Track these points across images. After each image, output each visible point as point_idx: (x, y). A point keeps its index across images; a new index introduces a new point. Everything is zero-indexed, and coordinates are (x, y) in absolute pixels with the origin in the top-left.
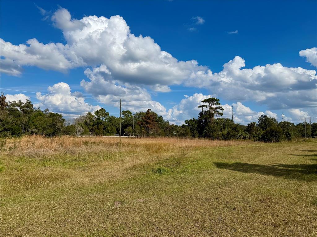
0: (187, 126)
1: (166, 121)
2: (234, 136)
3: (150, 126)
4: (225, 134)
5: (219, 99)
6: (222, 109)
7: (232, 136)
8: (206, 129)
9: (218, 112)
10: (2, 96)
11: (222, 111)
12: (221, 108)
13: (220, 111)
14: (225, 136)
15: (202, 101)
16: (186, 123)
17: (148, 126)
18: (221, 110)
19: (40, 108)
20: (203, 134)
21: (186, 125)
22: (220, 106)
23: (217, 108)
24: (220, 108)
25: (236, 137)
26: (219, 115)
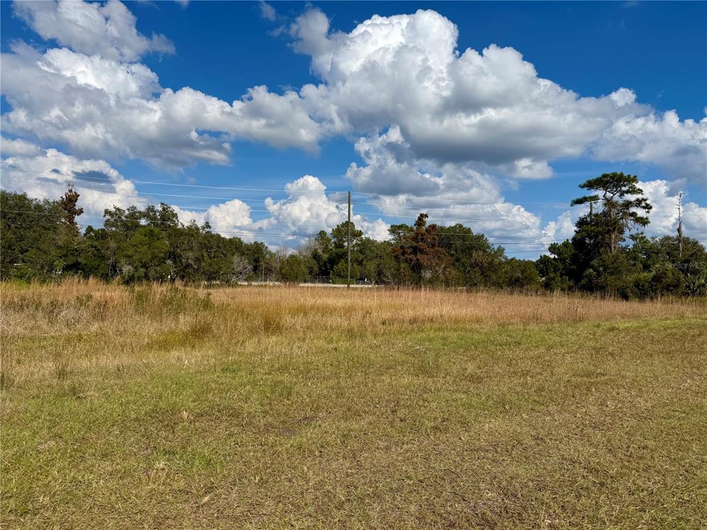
0: (554, 259)
1: (496, 247)
2: (676, 286)
3: (423, 259)
4: (646, 281)
5: (635, 177)
6: (648, 207)
7: (669, 285)
8: (592, 267)
9: (634, 214)
10: (71, 191)
11: (648, 212)
12: (643, 204)
13: (641, 213)
14: (643, 285)
15: (582, 184)
16: (553, 253)
17: (417, 259)
18: (644, 208)
19: (196, 223)
20: (583, 282)
21: (552, 256)
22: (640, 196)
23: (631, 203)
24: (638, 203)
25: (680, 290)
26: (637, 225)
